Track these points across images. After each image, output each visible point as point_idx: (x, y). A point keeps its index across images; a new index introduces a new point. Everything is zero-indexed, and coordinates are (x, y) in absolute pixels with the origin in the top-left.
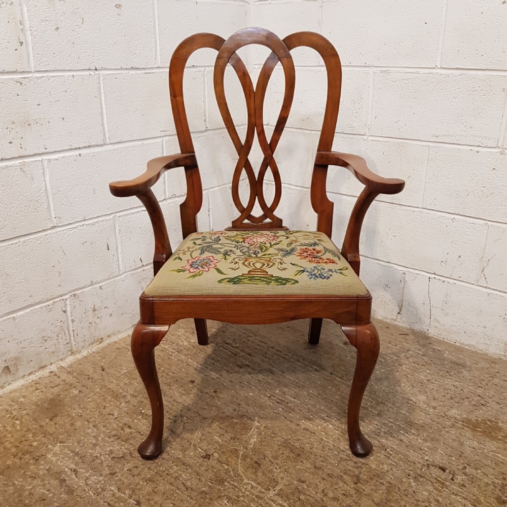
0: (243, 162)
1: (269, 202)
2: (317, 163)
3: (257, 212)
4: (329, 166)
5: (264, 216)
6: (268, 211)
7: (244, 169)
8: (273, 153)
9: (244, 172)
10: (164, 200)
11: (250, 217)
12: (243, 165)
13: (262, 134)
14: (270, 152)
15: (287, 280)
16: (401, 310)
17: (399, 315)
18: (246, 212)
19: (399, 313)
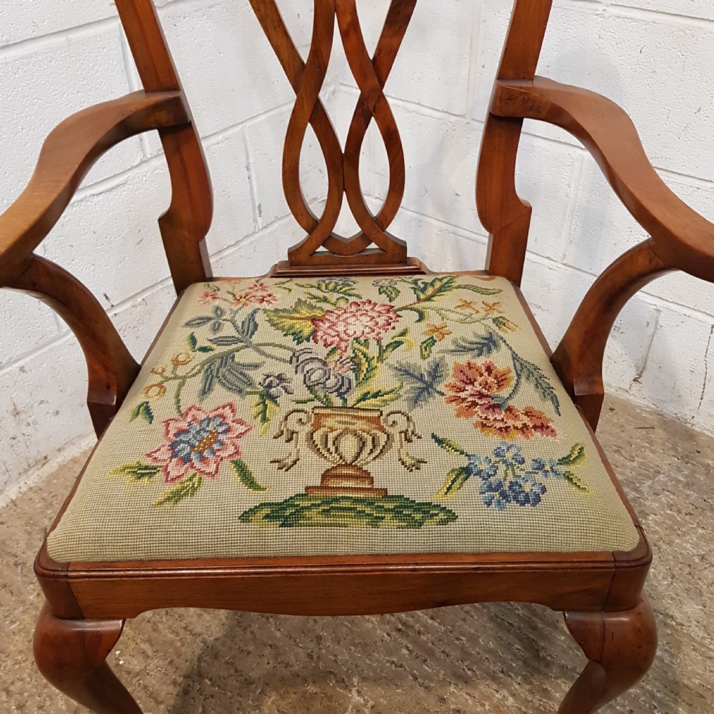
0: (308, 110)
1: (374, 205)
2: (498, 113)
3: (347, 226)
4: (525, 119)
5: (365, 238)
6: (374, 226)
7: (309, 125)
8: (382, 85)
9: (310, 133)
10: (142, 162)
11: (330, 240)
12: (308, 117)
13: (352, 33)
14: (376, 81)
15: (426, 509)
16: (640, 376)
17: (635, 384)
18: (319, 228)
19: (635, 380)
